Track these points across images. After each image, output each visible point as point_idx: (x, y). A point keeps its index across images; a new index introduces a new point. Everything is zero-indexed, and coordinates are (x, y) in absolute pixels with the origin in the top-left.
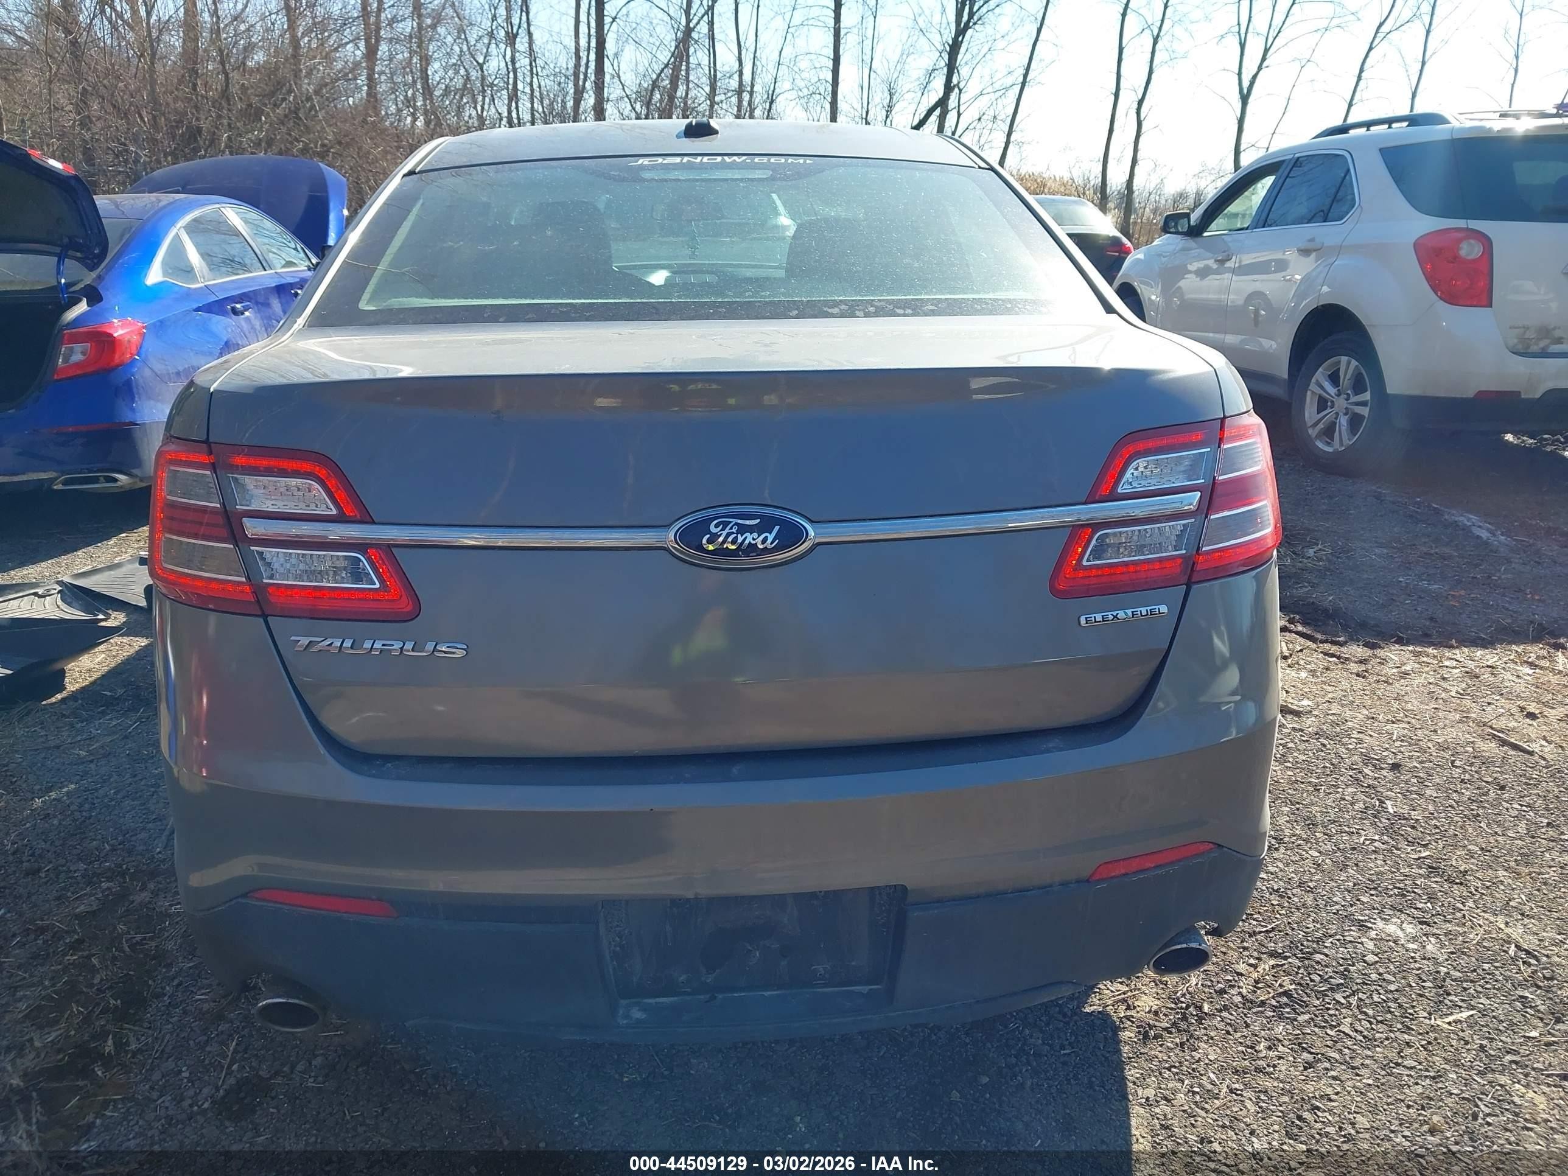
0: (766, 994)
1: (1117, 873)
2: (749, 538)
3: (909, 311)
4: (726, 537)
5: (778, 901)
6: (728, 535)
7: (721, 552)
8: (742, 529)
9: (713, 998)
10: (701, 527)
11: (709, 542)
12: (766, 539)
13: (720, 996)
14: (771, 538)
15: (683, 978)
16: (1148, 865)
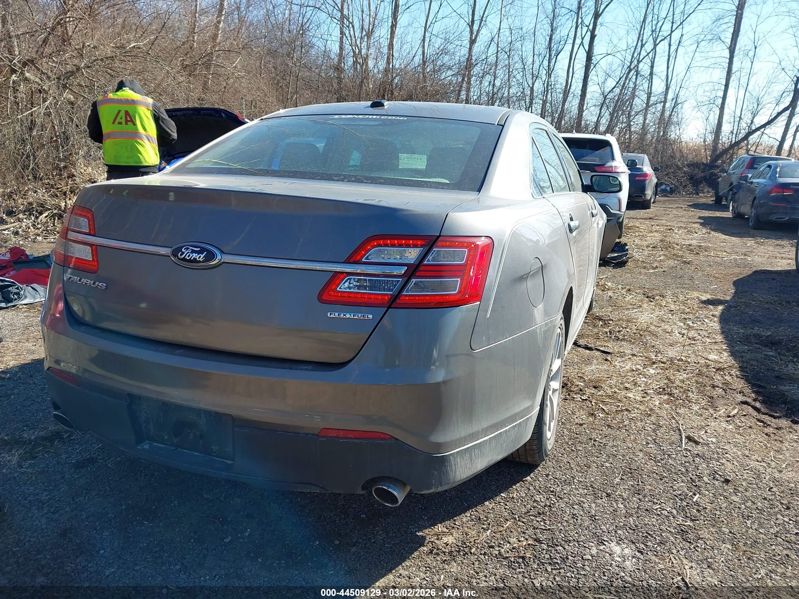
0: (195, 453)
1: (332, 435)
2: (195, 255)
3: (370, 181)
4: (187, 254)
5: (199, 412)
6: (188, 253)
7: (184, 259)
8: (193, 252)
9: (177, 449)
10: (179, 249)
11: (181, 255)
12: (200, 257)
13: (179, 449)
14: (202, 256)
15: (166, 437)
16: (349, 436)
